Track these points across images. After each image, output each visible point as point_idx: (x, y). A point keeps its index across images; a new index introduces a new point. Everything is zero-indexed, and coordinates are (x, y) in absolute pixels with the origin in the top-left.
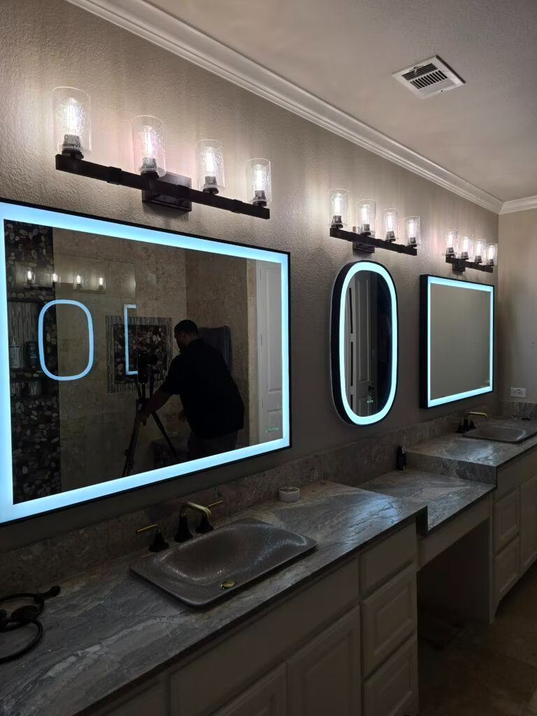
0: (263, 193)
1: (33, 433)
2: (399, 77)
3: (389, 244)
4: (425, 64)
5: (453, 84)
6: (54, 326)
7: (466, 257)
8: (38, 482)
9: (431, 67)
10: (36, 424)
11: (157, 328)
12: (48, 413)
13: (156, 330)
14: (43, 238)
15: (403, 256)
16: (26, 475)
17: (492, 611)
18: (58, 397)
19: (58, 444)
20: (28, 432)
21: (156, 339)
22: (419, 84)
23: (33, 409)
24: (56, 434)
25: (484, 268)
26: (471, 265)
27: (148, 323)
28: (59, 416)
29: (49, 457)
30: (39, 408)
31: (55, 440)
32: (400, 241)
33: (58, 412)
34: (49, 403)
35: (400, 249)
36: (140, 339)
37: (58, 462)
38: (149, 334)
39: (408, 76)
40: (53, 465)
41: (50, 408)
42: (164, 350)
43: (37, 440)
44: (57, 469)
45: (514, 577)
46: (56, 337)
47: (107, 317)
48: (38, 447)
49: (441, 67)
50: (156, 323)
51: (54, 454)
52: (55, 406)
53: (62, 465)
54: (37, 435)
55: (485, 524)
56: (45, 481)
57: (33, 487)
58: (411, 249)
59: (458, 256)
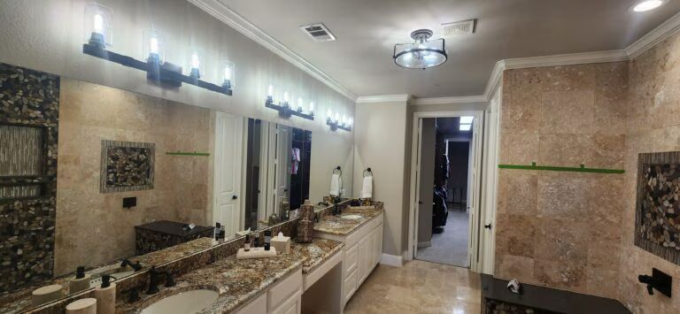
0: (229, 82)
1: (30, 223)
2: (303, 29)
3: (298, 113)
4: (317, 26)
5: (330, 38)
6: (55, 145)
7: (337, 122)
8: (31, 260)
9: (319, 28)
10: (34, 217)
11: (143, 150)
12: (46, 209)
13: (142, 151)
14: (51, 82)
15: (307, 120)
16: (21, 256)
17: (342, 309)
18: (55, 196)
19: (53, 231)
20: (26, 223)
21: (142, 157)
22: (314, 34)
23: (31, 206)
24: (53, 223)
25: (346, 129)
26: (340, 127)
27: (136, 145)
28: (55, 210)
29: (44, 241)
30: (38, 205)
31: (51, 228)
32: (305, 112)
33: (55, 208)
34: (47, 202)
35: (305, 116)
36: (129, 157)
37: (52, 244)
38: (136, 154)
39: (308, 30)
40: (48, 246)
41: (49, 205)
42: (148, 164)
43: (34, 229)
44: (51, 249)
45: (354, 290)
46: (57, 153)
47: (103, 141)
48: (33, 234)
49: (324, 29)
50: (143, 147)
51: (49, 239)
52: (53, 203)
53: (56, 246)
54: (33, 225)
55: (340, 264)
56: (40, 259)
57: (27, 264)
58: (310, 117)
59: (333, 122)
